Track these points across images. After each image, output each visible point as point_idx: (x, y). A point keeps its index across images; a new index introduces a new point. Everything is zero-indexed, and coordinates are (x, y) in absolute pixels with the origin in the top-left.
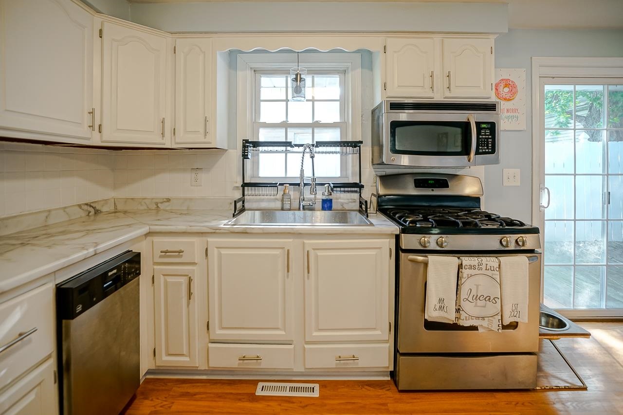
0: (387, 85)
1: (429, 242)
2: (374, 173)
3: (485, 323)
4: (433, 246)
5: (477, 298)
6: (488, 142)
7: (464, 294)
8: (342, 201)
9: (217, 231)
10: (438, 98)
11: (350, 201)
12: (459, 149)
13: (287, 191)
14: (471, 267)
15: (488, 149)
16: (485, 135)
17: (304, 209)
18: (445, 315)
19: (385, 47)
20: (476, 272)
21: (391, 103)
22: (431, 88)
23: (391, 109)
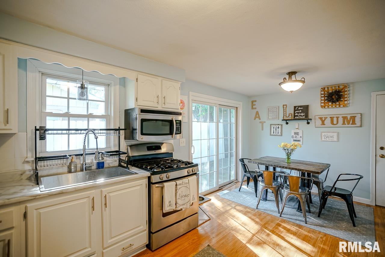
0: (138, 99)
1: (164, 177)
2: (126, 144)
3: (185, 206)
4: (165, 179)
5: (182, 197)
6: (179, 129)
7: (178, 197)
8: (109, 162)
9: (37, 197)
10: (160, 108)
11: (113, 161)
12: (168, 132)
13: (74, 160)
14: (180, 184)
15: (179, 132)
16: (178, 126)
17: (86, 170)
18: (172, 208)
19: (137, 79)
20: (182, 186)
21: (141, 109)
22: (157, 103)
23: (141, 112)
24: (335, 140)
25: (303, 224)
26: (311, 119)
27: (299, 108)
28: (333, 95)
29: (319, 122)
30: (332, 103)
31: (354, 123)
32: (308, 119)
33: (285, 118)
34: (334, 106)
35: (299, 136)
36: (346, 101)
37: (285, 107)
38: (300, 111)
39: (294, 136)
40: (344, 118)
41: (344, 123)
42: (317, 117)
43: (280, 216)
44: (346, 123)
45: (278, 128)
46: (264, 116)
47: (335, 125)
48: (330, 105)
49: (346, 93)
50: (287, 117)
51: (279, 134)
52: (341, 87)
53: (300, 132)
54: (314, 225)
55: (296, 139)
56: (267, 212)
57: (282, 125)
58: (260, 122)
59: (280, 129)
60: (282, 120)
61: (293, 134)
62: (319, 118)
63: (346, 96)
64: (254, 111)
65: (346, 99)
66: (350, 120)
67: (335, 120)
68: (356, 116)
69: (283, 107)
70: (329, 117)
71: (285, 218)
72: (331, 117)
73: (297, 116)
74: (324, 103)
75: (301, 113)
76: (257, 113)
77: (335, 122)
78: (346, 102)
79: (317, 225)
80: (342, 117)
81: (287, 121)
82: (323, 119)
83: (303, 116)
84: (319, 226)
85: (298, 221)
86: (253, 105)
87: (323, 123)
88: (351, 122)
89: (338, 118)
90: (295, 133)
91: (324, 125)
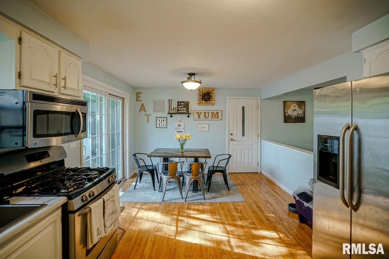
0: (22, 76)
6: (83, 125)
10: (57, 94)
14: (108, 200)
18: (100, 237)
19: (20, 39)
21: (33, 94)
22: (54, 85)
23: (33, 99)
24: (207, 130)
25: (203, 201)
26: (191, 113)
27: (182, 104)
28: (206, 95)
29: (196, 116)
30: (205, 102)
31: (218, 117)
32: (188, 114)
33: (171, 112)
34: (206, 104)
35: (181, 128)
36: (214, 100)
37: (170, 101)
38: (183, 106)
39: (178, 127)
40: (213, 113)
41: (212, 118)
42: (195, 112)
43: (185, 201)
44: (213, 117)
45: (164, 121)
46: (149, 109)
47: (207, 118)
48: (204, 103)
49: (213, 95)
50: (172, 111)
51: (165, 126)
52: (211, 90)
53: (182, 124)
54: (210, 199)
55: (179, 130)
56: (172, 201)
57: (167, 118)
58: (146, 115)
59: (165, 122)
60: (168, 113)
61: (176, 126)
62: (196, 113)
63: (213, 97)
64: (140, 104)
65: (213, 99)
66: (216, 115)
67: (207, 114)
68: (219, 113)
69: (169, 102)
70: (203, 112)
71: (189, 202)
72: (204, 113)
73: (180, 110)
74: (200, 101)
75: (183, 108)
76: (143, 105)
77: (207, 116)
78: (213, 102)
79: (212, 199)
80: (211, 113)
81: (171, 115)
82: (199, 114)
83: (185, 110)
84: (213, 198)
85: (199, 200)
86: (138, 97)
87: (199, 117)
88: (216, 117)
89: (208, 113)
90: (179, 125)
91: (200, 118)
